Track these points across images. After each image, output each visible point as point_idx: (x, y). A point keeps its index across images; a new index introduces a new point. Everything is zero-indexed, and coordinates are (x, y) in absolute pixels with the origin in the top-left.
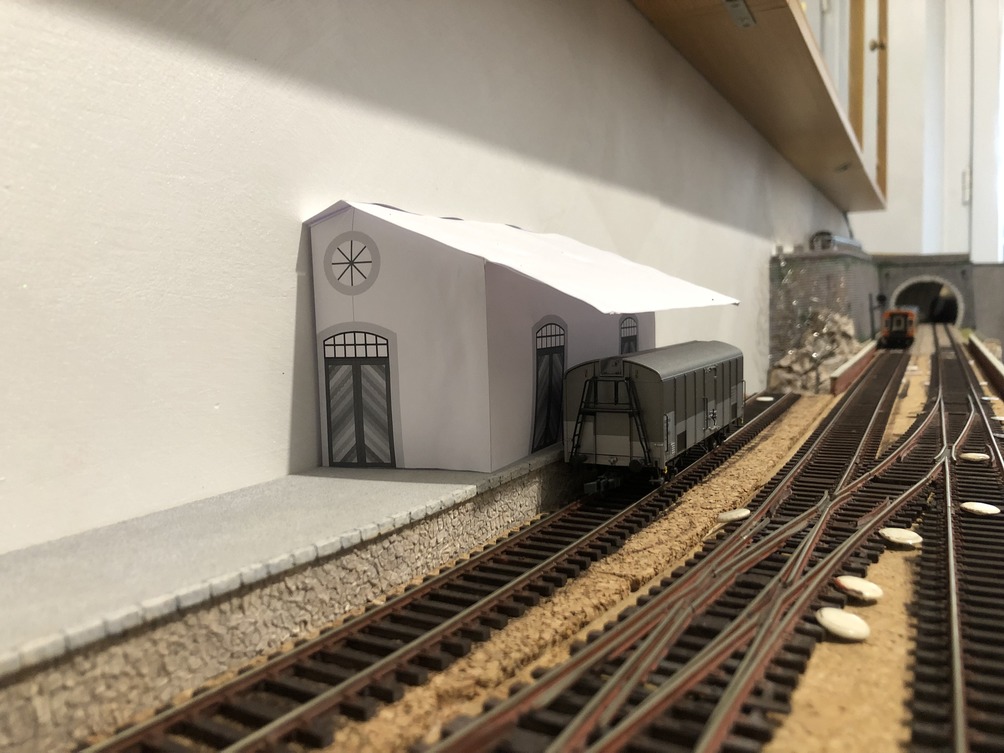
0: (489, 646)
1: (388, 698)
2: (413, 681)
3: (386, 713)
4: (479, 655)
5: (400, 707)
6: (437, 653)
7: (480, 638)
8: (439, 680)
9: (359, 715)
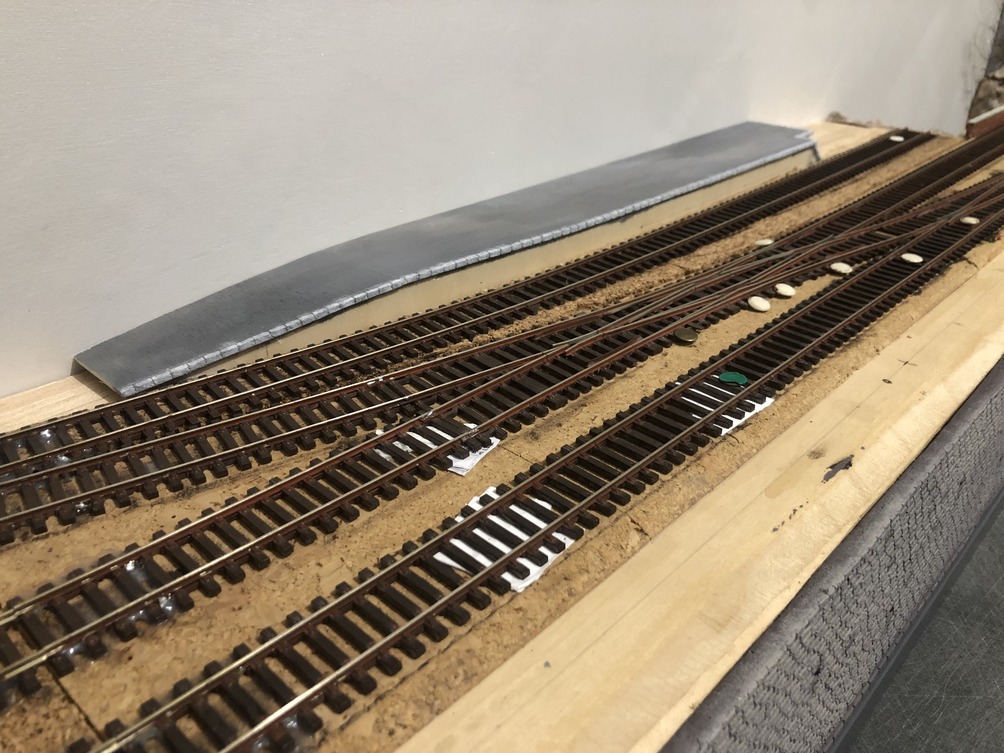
0: (604, 290)
1: (559, 303)
2: (570, 299)
3: (557, 308)
4: (599, 293)
5: (562, 307)
6: (581, 290)
7: (602, 286)
8: (580, 300)
9: (548, 307)
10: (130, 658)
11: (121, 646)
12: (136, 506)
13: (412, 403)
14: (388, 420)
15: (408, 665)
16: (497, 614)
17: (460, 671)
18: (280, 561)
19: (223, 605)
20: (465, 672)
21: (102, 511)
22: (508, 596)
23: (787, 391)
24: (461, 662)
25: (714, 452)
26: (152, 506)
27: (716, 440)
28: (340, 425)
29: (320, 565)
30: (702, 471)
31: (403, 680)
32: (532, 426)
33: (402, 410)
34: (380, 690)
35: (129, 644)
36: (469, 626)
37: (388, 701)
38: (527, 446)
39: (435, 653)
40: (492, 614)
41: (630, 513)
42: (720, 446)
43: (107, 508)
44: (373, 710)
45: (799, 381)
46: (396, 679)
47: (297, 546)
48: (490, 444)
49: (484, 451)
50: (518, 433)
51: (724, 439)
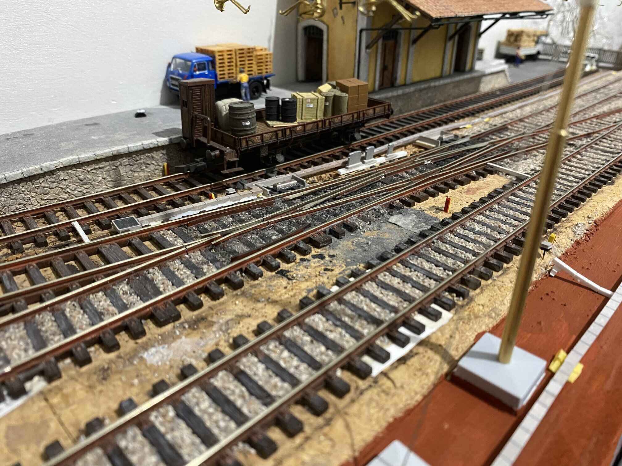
23: (472, 300)
25: (355, 408)
27: (362, 384)
30: (327, 449)
42: (367, 396)
45: (487, 285)
50: (85, 369)
51: (376, 381)
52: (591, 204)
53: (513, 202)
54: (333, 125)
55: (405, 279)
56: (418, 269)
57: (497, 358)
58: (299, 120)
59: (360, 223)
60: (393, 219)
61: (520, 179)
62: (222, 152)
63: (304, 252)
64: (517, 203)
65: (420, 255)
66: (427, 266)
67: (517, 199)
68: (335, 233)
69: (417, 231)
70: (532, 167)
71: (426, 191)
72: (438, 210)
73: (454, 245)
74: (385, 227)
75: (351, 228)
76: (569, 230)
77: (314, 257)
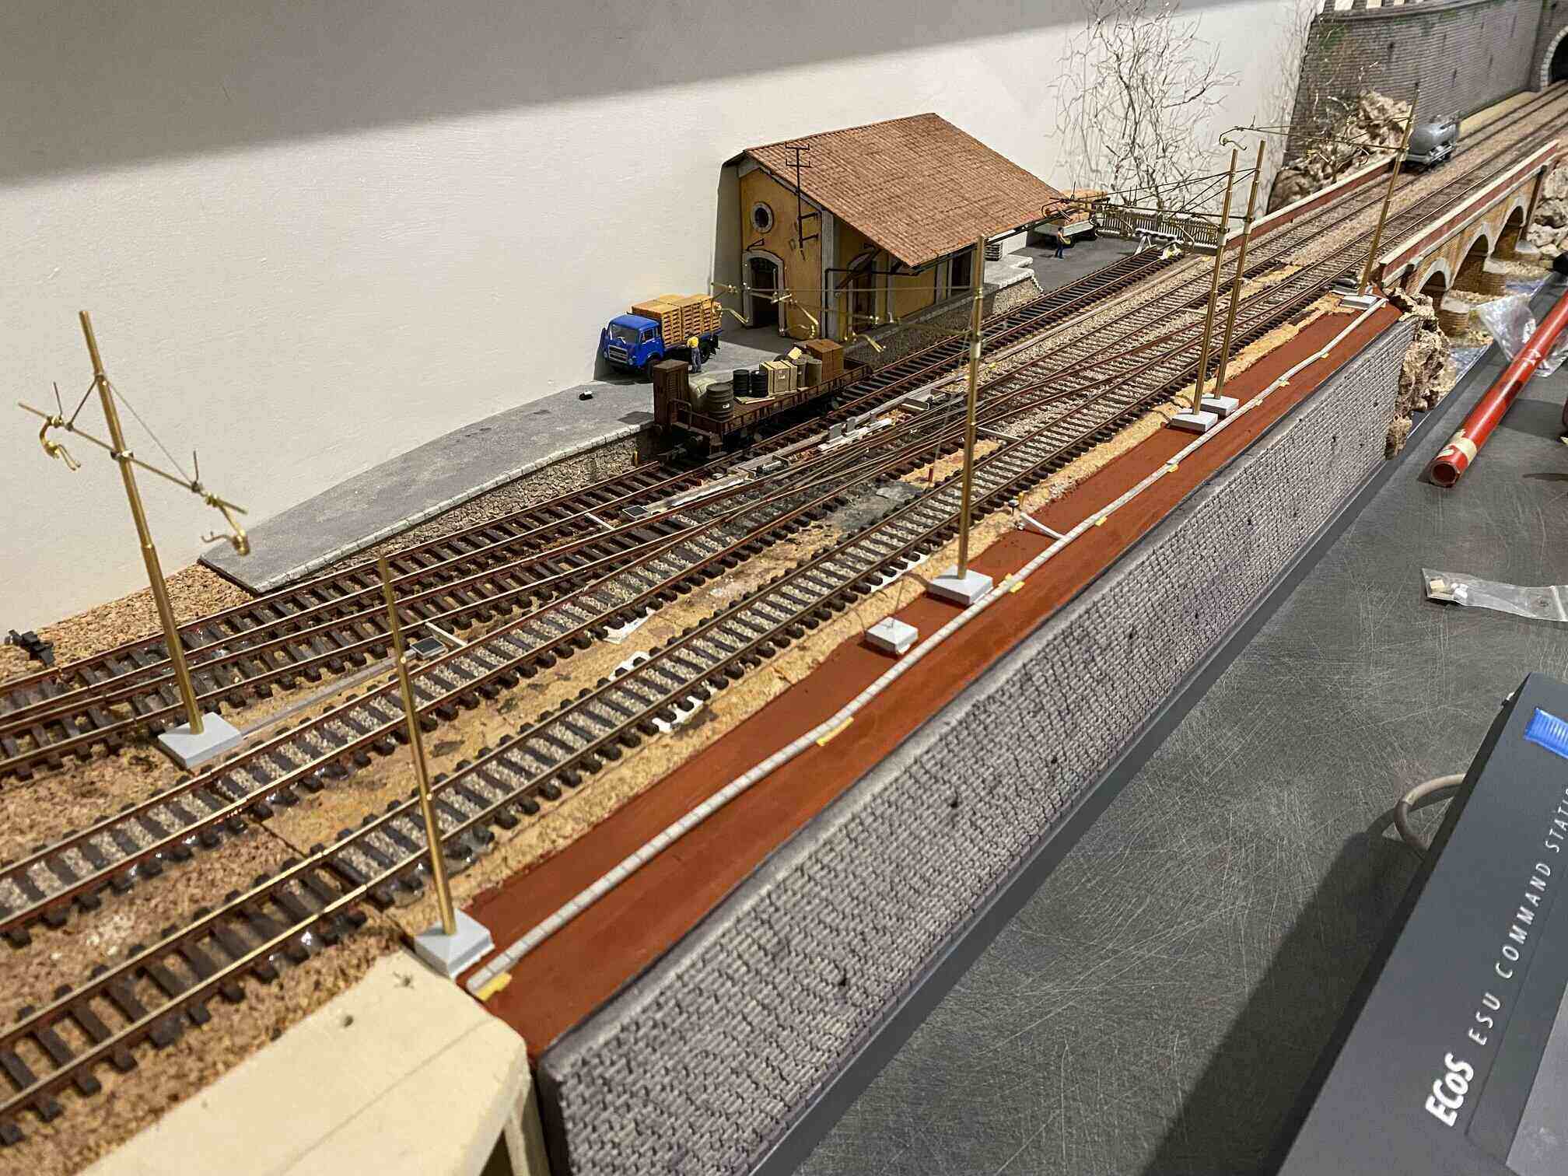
10: (320, 805)
11: (311, 796)
12: (301, 688)
13: (568, 581)
14: (544, 598)
15: (568, 792)
16: (646, 751)
17: (613, 795)
18: (447, 723)
19: (399, 761)
20: (617, 795)
21: (270, 694)
22: (657, 736)
24: (613, 788)
25: (862, 607)
26: (317, 687)
27: (865, 597)
28: (496, 606)
29: (485, 725)
31: (562, 804)
32: (688, 595)
33: (557, 588)
34: (542, 811)
35: (317, 794)
36: (620, 761)
37: (549, 819)
38: (682, 614)
39: (590, 782)
40: (641, 751)
41: (775, 664)
42: (869, 601)
43: (274, 692)
44: (538, 825)
46: (557, 803)
47: (462, 710)
48: (645, 614)
49: (639, 621)
50: (674, 602)
51: (874, 594)
52: (1077, 464)
53: (997, 467)
54: (809, 398)
55: (892, 536)
56: (902, 528)
57: (957, 577)
58: (771, 394)
59: (850, 498)
60: (880, 492)
61: (1010, 442)
62: (706, 438)
63: (805, 524)
64: (1001, 468)
65: (904, 519)
66: (909, 526)
67: (1000, 465)
68: (828, 507)
69: (903, 501)
70: (1027, 428)
71: (912, 463)
72: (923, 480)
73: (933, 509)
74: (873, 499)
75: (843, 502)
76: (1045, 490)
77: (814, 527)
